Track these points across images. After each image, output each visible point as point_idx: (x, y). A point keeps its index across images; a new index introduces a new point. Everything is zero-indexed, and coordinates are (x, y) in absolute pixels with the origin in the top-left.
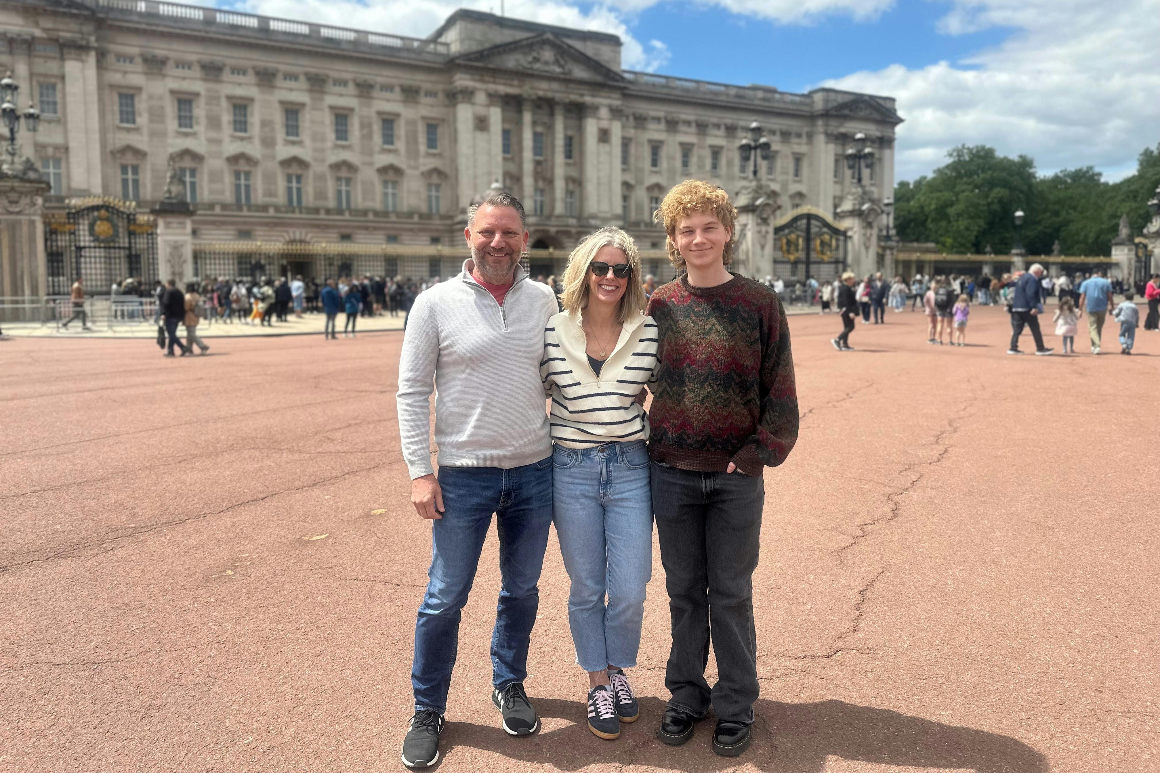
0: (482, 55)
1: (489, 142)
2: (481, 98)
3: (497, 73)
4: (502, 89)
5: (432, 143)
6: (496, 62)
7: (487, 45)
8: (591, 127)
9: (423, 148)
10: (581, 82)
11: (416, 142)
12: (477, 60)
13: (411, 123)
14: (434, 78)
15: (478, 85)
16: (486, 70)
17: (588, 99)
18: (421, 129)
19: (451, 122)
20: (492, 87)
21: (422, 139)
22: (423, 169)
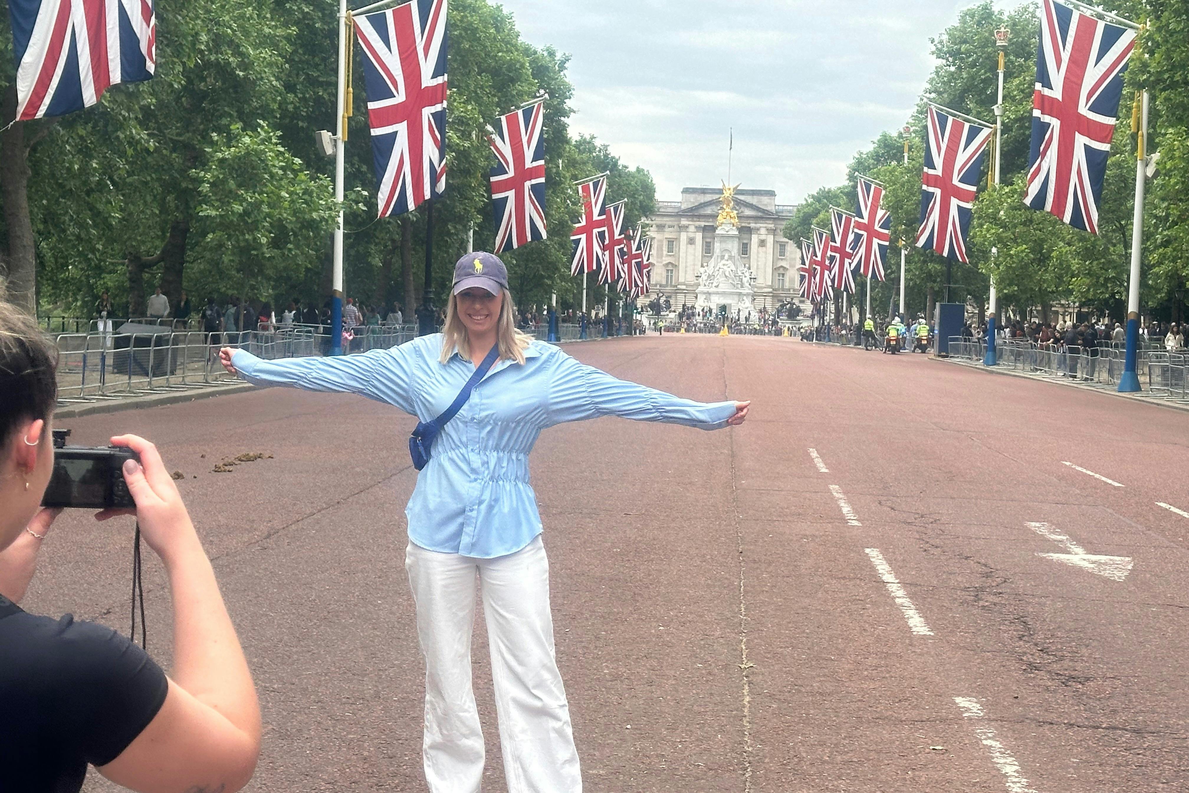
0: (691, 209)
1: (695, 249)
2: (692, 229)
3: (700, 217)
4: (703, 224)
5: (670, 250)
6: (702, 212)
7: (696, 204)
8: (755, 238)
9: (665, 253)
10: (749, 217)
11: (662, 250)
12: (689, 212)
13: (661, 241)
14: (672, 219)
15: (691, 223)
16: (693, 216)
17: (752, 225)
18: (665, 243)
19: (678, 239)
20: (697, 224)
21: (665, 248)
22: (665, 263)
